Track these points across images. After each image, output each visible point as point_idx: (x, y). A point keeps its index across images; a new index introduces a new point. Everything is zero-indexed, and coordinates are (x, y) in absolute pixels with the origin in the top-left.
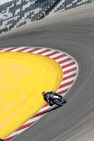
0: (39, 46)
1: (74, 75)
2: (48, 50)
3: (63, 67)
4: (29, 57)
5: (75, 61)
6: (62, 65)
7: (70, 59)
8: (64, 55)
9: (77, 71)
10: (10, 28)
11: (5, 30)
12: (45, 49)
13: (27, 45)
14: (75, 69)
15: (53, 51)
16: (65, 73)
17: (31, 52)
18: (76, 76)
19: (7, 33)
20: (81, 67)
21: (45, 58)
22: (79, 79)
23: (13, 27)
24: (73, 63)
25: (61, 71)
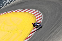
0: (24, 8)
2: (28, 10)
4: (20, 14)
5: (41, 13)
6: (35, 15)
7: (38, 12)
8: (36, 11)
9: (42, 17)
10: (10, 2)
11: (8, 3)
13: (19, 8)
14: (41, 16)
15: (31, 10)
16: (37, 18)
17: (21, 11)
18: (42, 19)
19: (9, 5)
21: (27, 13)
23: (12, 2)
24: (40, 14)
25: (35, 18)
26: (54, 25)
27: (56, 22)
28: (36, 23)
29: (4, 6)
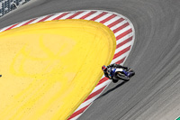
1: (130, 39)
2: (92, 13)
3: (115, 31)
5: (129, 21)
6: (112, 29)
7: (121, 20)
8: (114, 16)
9: (133, 34)
12: (89, 11)
13: (65, 9)
14: (130, 31)
15: (99, 12)
16: (118, 38)
17: (70, 18)
20: (138, 28)
21: (90, 23)
22: (136, 43)
24: (127, 24)
25: (112, 36)
26: (167, 57)
27: (174, 49)
28: (112, 66)
29: (21, 3)
